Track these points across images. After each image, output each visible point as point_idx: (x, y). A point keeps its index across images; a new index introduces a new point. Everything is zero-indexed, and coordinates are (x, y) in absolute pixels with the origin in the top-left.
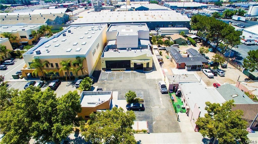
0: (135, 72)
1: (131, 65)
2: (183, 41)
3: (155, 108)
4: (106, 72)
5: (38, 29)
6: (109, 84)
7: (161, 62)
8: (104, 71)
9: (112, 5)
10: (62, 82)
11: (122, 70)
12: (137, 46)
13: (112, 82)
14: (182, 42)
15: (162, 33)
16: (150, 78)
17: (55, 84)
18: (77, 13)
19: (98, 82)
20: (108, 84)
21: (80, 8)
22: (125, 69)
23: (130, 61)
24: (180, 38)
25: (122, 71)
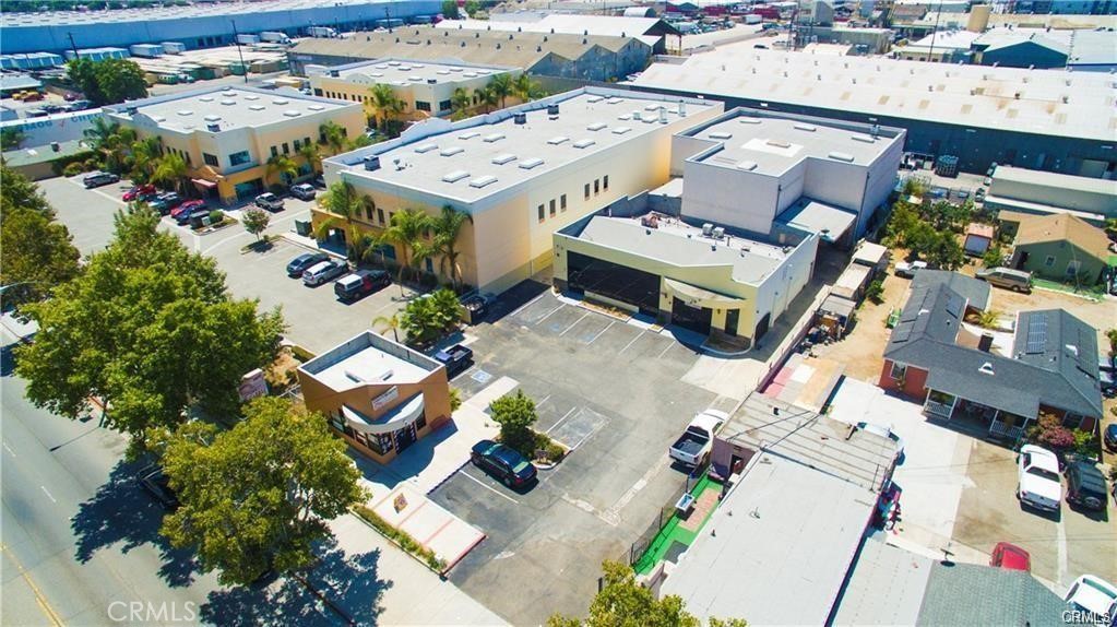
0: (668, 334)
1: (662, 297)
3: (575, 505)
4: (561, 298)
5: (482, 86)
6: (522, 346)
7: (827, 329)
8: (557, 292)
9: (887, 25)
10: (393, 285)
11: (619, 309)
13: (542, 340)
15: (995, 196)
16: (695, 383)
17: (358, 282)
18: (710, 44)
19: (496, 324)
20: (518, 343)
21: (750, 24)
22: (636, 309)
24: (1063, 244)
25: (615, 315)
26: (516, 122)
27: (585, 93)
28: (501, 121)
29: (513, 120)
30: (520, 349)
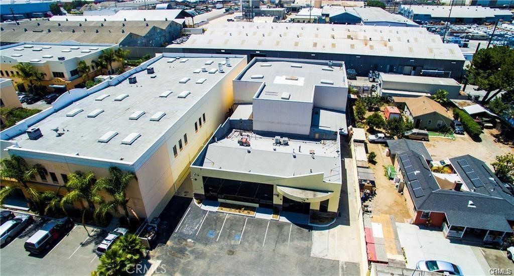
0: (283, 219)
1: (275, 197)
2: (440, 122)
4: (203, 207)
6: (196, 258)
7: (368, 191)
8: (199, 203)
9: (282, 7)
10: (76, 227)
11: (246, 208)
12: (306, 130)
13: (207, 249)
14: (439, 125)
15: (385, 89)
18: (206, 20)
19: (169, 243)
20: (192, 257)
22: (257, 205)
23: (271, 187)
24: (435, 113)
25: (244, 213)
26: (131, 83)
27: (163, 57)
28: (120, 82)
29: (127, 81)
30: (196, 262)
